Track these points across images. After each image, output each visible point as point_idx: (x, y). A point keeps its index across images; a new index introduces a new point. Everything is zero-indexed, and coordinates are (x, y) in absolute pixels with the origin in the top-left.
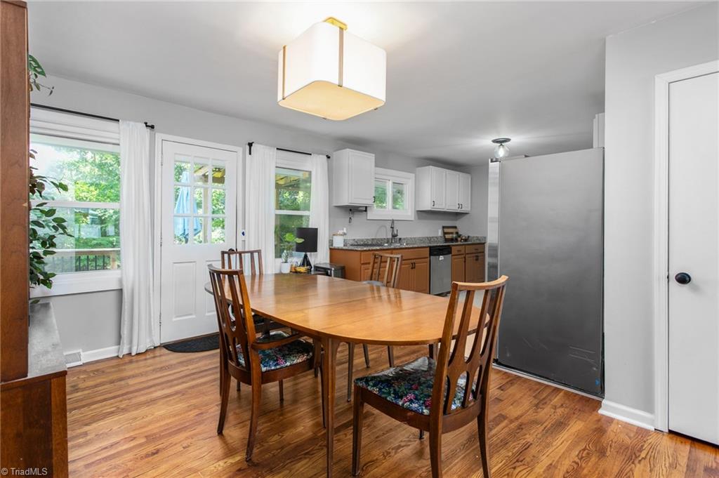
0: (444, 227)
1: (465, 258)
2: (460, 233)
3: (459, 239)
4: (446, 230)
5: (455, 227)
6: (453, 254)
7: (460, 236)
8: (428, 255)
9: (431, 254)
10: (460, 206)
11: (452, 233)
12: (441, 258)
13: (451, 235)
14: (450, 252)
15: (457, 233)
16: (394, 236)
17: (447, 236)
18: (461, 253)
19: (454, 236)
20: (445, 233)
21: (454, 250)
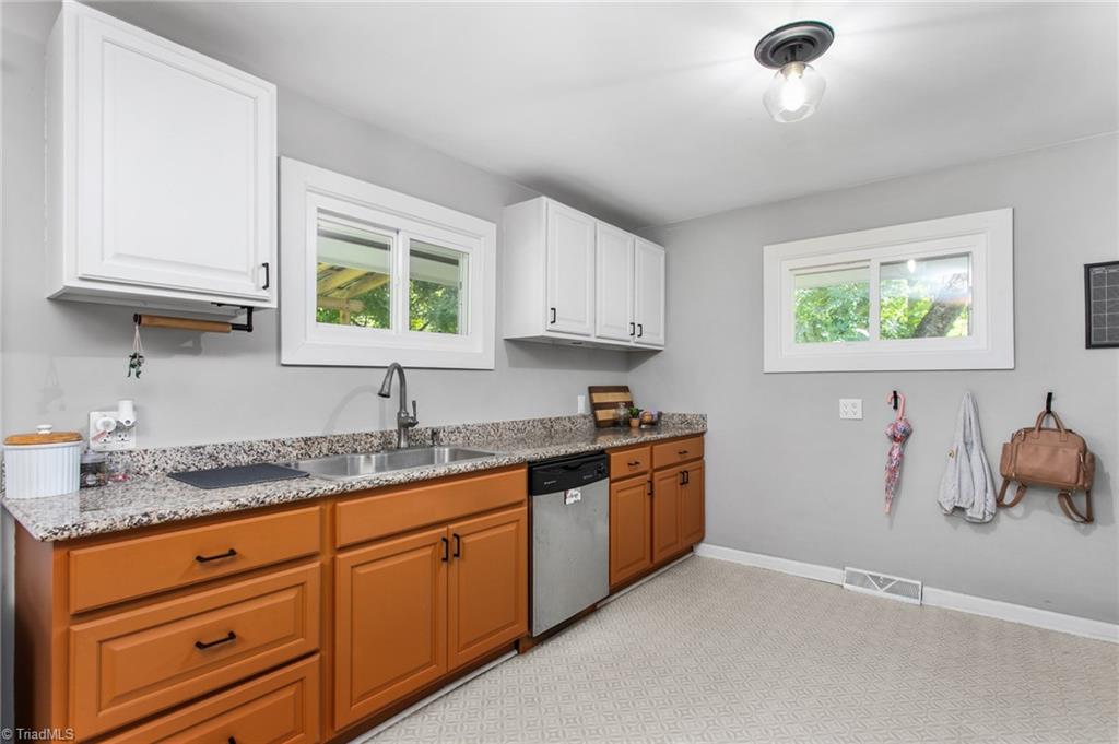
0: (592, 390)
1: (651, 482)
2: (637, 406)
3: (635, 422)
4: (599, 398)
5: (625, 389)
6: (613, 477)
7: (636, 414)
8: (523, 495)
9: (533, 489)
10: (637, 329)
11: (614, 405)
12: (574, 495)
13: (613, 411)
14: (603, 473)
15: (629, 405)
16: (406, 425)
17: (603, 415)
18: (640, 469)
19: (622, 412)
20: (595, 407)
21: (618, 465)
